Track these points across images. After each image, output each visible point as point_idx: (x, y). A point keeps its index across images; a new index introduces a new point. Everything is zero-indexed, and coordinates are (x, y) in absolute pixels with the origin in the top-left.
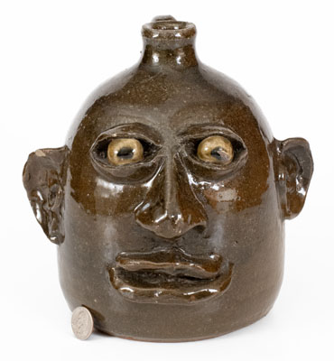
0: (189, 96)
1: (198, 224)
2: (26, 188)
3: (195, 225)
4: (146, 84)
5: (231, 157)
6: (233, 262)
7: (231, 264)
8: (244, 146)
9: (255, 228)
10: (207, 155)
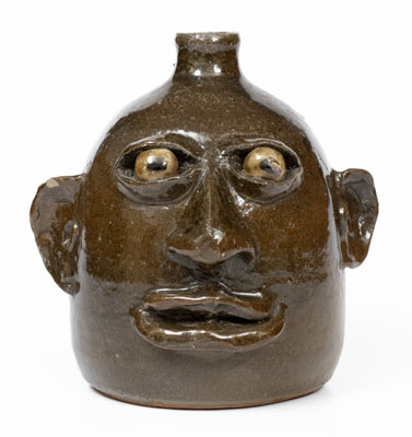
0: (233, 106)
1: (245, 249)
2: (33, 229)
3: (241, 250)
4: (181, 95)
5: (284, 171)
6: (286, 303)
7: (284, 307)
8: (299, 163)
9: (311, 266)
10: (256, 167)
